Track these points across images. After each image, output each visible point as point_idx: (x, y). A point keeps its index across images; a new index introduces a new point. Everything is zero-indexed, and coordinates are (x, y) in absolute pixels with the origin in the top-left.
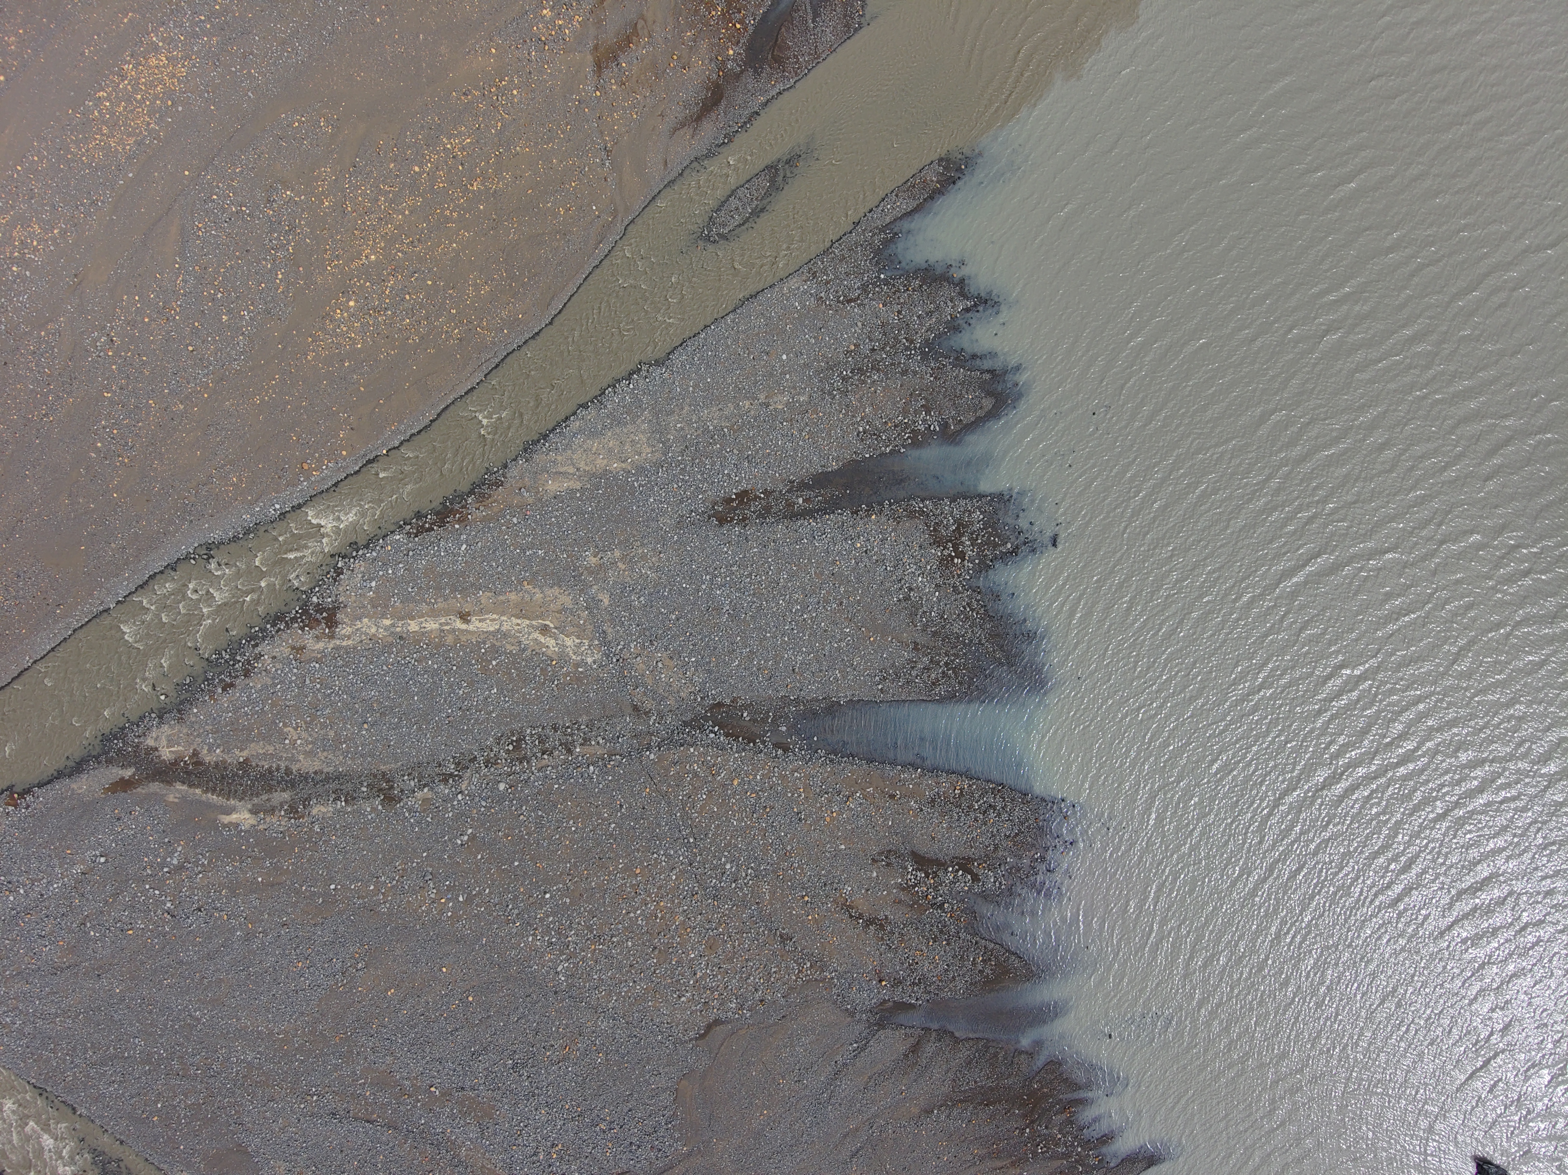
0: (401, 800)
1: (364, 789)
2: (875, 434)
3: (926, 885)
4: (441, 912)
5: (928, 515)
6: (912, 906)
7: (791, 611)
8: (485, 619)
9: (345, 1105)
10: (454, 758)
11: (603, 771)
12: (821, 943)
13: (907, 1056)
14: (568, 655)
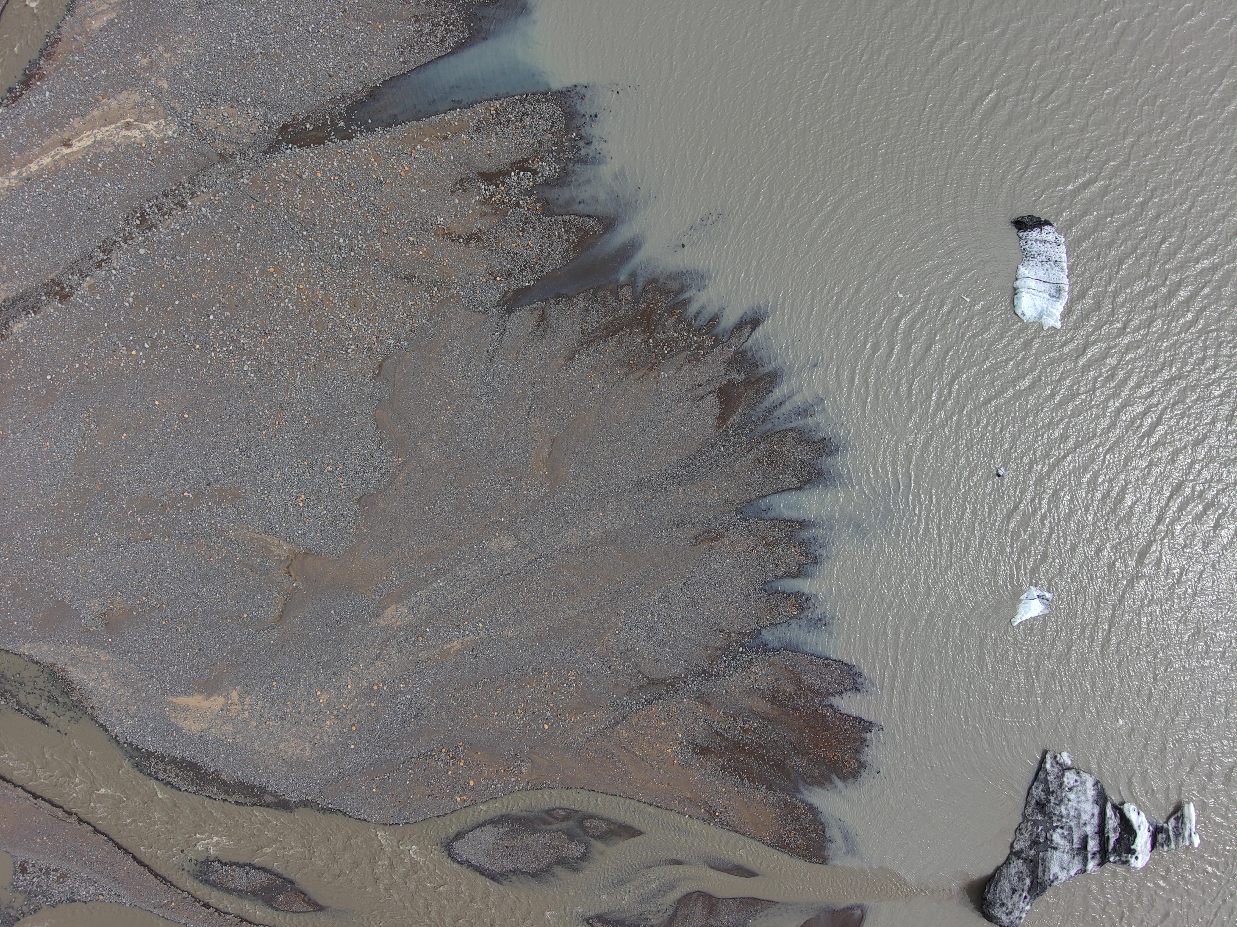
0: (72, 294)
1: (44, 298)
3: (499, 193)
4: (137, 364)
6: (495, 213)
7: (309, 32)
8: (82, 139)
9: (125, 535)
10: (100, 247)
11: (214, 207)
12: (438, 269)
13: (539, 325)
14: (152, 136)
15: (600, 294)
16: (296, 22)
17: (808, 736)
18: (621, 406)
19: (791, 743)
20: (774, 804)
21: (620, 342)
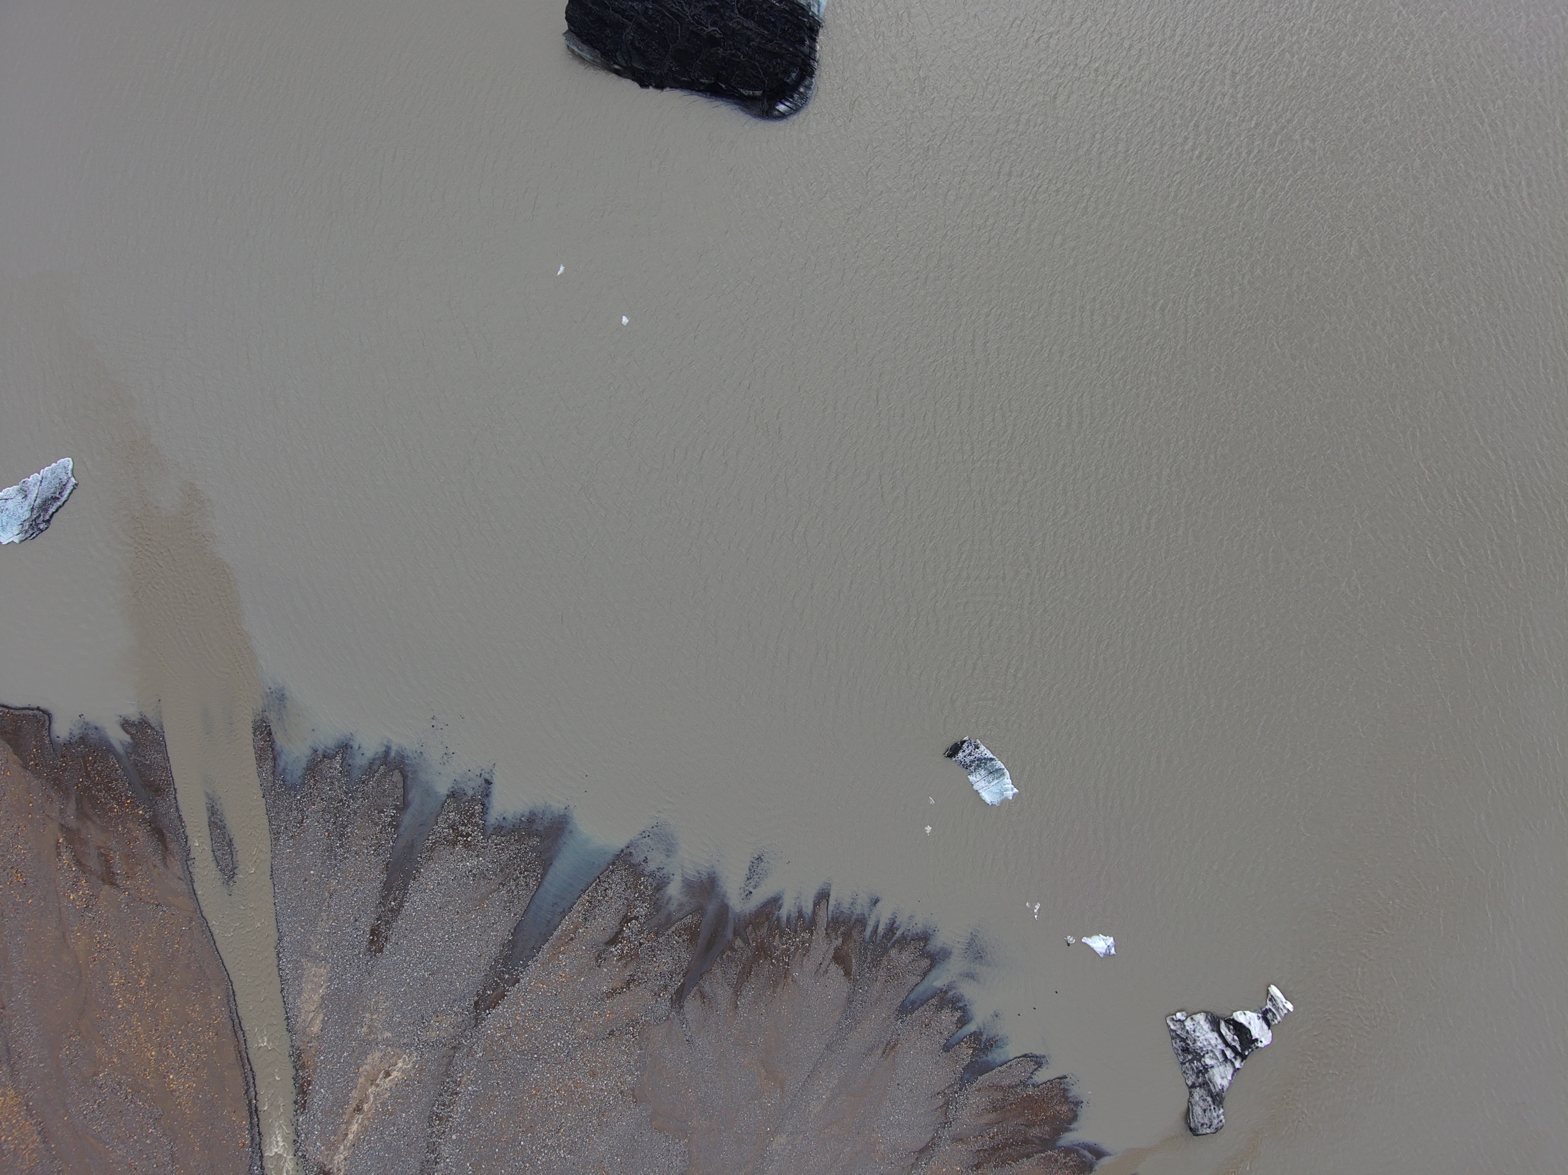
2: (379, 846)
3: (626, 945)
5: (437, 841)
6: (632, 959)
7: (446, 941)
10: (428, 1152)
11: (474, 1082)
12: (624, 1016)
13: (704, 1002)
14: (405, 1068)
15: (724, 957)
16: (435, 941)
17: (1029, 1113)
18: (785, 1012)
19: (1022, 1125)
20: (1037, 1165)
21: (757, 975)
